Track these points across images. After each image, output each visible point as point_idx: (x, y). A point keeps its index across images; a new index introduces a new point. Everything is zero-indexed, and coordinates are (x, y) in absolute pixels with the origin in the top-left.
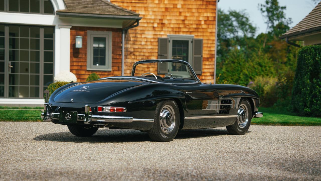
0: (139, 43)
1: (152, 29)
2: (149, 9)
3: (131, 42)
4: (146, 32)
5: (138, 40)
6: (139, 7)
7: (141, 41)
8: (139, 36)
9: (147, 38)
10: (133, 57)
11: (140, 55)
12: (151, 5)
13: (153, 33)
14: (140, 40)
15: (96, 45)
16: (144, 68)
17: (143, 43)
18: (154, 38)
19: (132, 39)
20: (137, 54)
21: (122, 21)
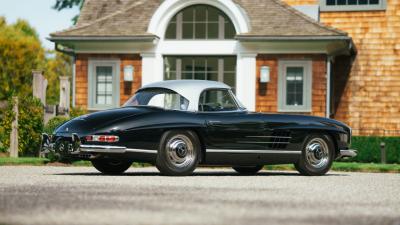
0: (374, 73)
1: (392, 52)
2: (389, 25)
3: (361, 73)
4: (383, 58)
5: (372, 69)
6: (373, 23)
7: (376, 71)
8: (372, 63)
9: (384, 66)
10: (364, 93)
11: (374, 91)
12: (391, 19)
13: (394, 58)
14: (376, 68)
15: (291, 78)
16: (382, 108)
17: (379, 73)
18: (395, 66)
19: (362, 68)
20: (370, 89)
21: (325, 44)
